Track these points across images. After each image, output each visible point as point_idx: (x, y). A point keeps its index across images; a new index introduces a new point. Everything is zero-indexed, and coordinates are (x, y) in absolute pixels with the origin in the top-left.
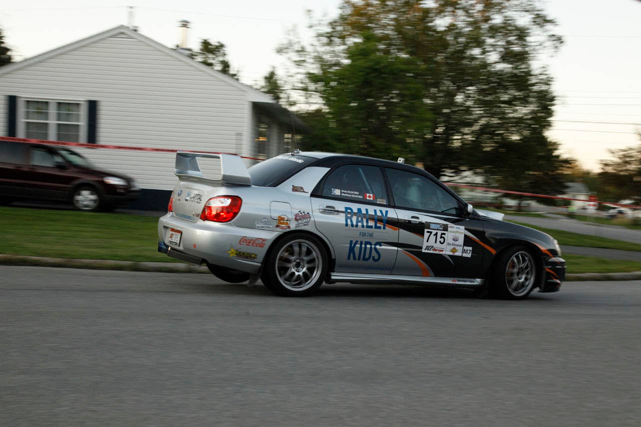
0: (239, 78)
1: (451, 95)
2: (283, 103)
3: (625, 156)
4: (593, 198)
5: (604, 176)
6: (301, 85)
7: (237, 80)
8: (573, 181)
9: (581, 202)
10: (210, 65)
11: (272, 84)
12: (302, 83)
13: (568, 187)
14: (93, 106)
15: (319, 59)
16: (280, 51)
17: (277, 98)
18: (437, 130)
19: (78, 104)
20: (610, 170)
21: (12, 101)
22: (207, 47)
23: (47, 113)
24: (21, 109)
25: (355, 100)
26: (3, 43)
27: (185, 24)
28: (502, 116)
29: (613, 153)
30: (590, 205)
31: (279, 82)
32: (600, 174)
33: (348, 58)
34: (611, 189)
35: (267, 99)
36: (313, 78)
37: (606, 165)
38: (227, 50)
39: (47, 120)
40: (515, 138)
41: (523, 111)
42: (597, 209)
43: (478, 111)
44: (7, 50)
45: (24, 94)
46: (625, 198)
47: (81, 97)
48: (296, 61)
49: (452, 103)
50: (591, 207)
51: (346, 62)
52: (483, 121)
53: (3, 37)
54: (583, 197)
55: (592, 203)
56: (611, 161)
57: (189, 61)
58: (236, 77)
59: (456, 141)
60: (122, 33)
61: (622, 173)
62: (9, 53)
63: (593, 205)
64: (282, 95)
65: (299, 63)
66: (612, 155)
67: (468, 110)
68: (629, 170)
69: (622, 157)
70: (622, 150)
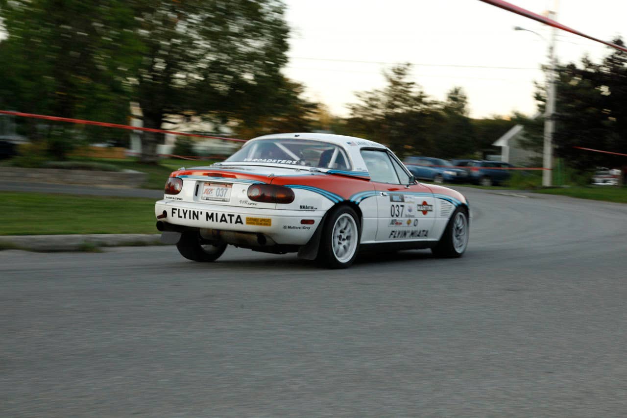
3: (371, 99)
5: (353, 122)
20: (358, 115)
28: (233, 50)
29: (359, 96)
32: (348, 120)
37: (354, 109)
40: (248, 77)
41: (256, 44)
43: (203, 44)
49: (173, 35)
52: (211, 57)
56: (358, 105)
59: (180, 81)
61: (369, 118)
66: (358, 98)
69: (368, 100)
70: (368, 93)
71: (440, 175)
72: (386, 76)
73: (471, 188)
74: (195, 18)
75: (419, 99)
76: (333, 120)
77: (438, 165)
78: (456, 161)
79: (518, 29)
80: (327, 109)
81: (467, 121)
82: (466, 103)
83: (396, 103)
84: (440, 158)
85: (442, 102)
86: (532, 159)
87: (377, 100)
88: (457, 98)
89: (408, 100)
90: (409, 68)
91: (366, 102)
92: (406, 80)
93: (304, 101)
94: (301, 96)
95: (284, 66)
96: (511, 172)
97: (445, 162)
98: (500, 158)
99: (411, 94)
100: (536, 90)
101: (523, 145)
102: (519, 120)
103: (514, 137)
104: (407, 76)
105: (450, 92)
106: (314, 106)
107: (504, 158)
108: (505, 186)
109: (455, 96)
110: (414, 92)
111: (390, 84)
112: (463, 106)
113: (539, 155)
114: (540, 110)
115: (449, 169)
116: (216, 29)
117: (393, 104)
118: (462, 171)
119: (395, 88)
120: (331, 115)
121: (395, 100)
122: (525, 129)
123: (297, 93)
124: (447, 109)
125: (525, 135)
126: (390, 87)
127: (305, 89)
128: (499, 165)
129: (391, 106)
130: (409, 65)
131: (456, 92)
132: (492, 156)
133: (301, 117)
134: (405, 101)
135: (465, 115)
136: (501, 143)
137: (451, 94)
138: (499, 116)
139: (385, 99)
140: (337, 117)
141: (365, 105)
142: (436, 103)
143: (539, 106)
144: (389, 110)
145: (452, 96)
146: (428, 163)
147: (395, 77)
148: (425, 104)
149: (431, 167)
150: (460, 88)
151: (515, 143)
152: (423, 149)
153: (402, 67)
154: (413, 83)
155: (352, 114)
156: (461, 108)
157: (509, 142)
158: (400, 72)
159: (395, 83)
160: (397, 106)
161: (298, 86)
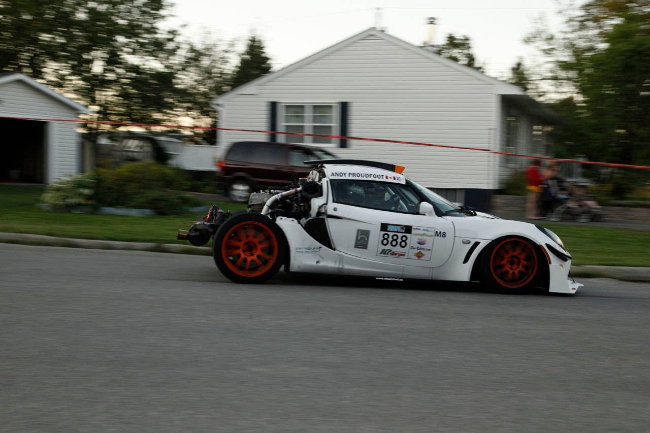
0: (484, 70)
2: (530, 93)
6: (550, 75)
7: (483, 72)
10: (455, 59)
11: (520, 76)
12: (551, 72)
14: (344, 107)
15: (571, 46)
16: (528, 41)
17: (526, 89)
19: (331, 106)
21: (273, 106)
22: (453, 42)
23: (303, 117)
24: (281, 113)
26: (263, 53)
27: (432, 21)
31: (525, 73)
33: (606, 41)
35: (515, 91)
36: (565, 66)
38: (472, 43)
39: (303, 123)
44: (267, 59)
45: (285, 99)
47: (333, 100)
48: (544, 50)
51: (603, 46)
53: (263, 47)
57: (436, 57)
58: (481, 70)
60: (372, 35)
62: (269, 62)
64: (529, 86)
65: (548, 52)
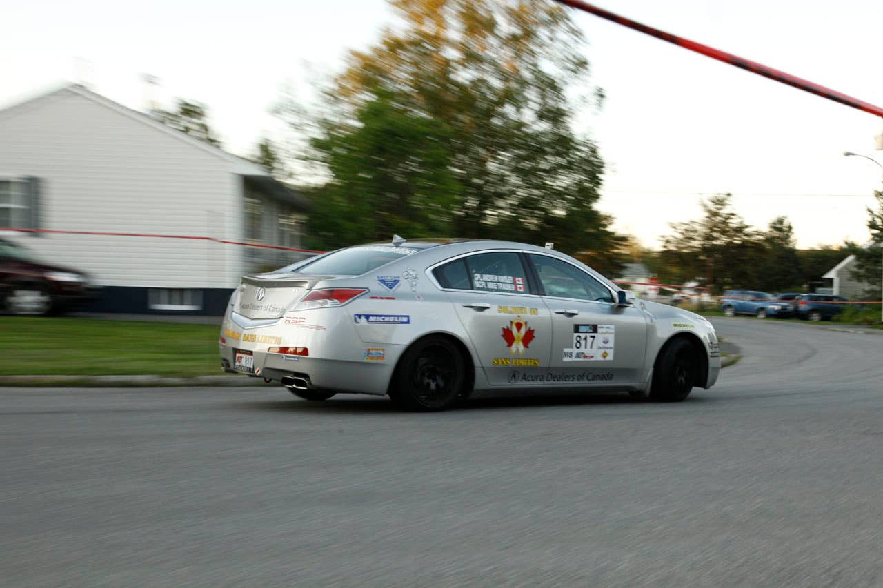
1: (483, 162)
2: (279, 177)
3: (686, 230)
4: (653, 281)
5: (667, 255)
7: (218, 147)
8: (632, 262)
9: (641, 286)
10: (187, 130)
11: (267, 155)
12: (305, 152)
13: (625, 268)
16: (277, 111)
17: (271, 169)
18: (466, 203)
20: (672, 247)
22: (189, 111)
25: (367, 170)
27: (150, 80)
28: (544, 187)
29: (674, 228)
30: (651, 289)
31: (270, 148)
32: (663, 252)
33: (361, 120)
34: (675, 270)
35: (256, 171)
36: (317, 144)
37: (668, 241)
38: (206, 112)
40: (560, 212)
41: (564, 181)
42: (658, 294)
43: (514, 179)
46: (689, 280)
49: (484, 173)
50: (653, 292)
51: (359, 125)
52: (522, 193)
54: (643, 280)
55: (653, 287)
56: (673, 236)
57: (160, 126)
58: (216, 144)
59: (491, 217)
61: (685, 251)
63: (655, 289)
64: (276, 166)
65: (297, 127)
66: (673, 229)
67: (502, 180)
68: (695, 247)
69: (683, 231)
70: (683, 224)
71: (762, 309)
72: (705, 206)
73: (799, 324)
74: (505, 156)
75: (739, 230)
76: (644, 253)
77: (762, 299)
78: (781, 295)
79: (848, 154)
80: (639, 242)
81: (793, 251)
82: (792, 233)
83: (715, 234)
84: (764, 291)
85: (765, 233)
86: (868, 292)
87: (695, 231)
88: (781, 229)
89: (728, 231)
90: (730, 198)
91: (682, 234)
92: (725, 211)
93: (613, 233)
94: (610, 229)
95: (595, 201)
96: (842, 306)
97: (769, 296)
98: (832, 291)
99: (731, 225)
100: (870, 218)
101: (857, 277)
102: (851, 249)
103: (846, 267)
104: (727, 207)
105: (771, 222)
106: (624, 239)
107: (835, 291)
108: (838, 320)
109: (778, 226)
110: (734, 223)
111: (707, 214)
112: (788, 236)
113: (875, 287)
114: (873, 239)
115: (773, 303)
116: (527, 165)
117: (711, 236)
118: (789, 306)
119: (713, 218)
120: (643, 248)
121: (712, 230)
122: (858, 259)
123: (605, 226)
124: (770, 240)
125: (860, 267)
126: (707, 217)
127: (614, 221)
128: (831, 298)
129: (708, 237)
130: (729, 195)
131: (781, 221)
132: (820, 289)
133: (611, 251)
134: (723, 232)
135: (791, 246)
136: (831, 275)
137: (773, 223)
138: (827, 247)
139: (703, 230)
140: (648, 250)
141: (680, 236)
142: (758, 233)
143: (873, 234)
144: (707, 242)
145: (774, 225)
146: (750, 297)
147: (712, 207)
148: (746, 235)
149: (753, 301)
150: (786, 218)
151: (848, 275)
152: (743, 282)
153: (722, 196)
154: (733, 214)
155: (665, 247)
156: (786, 238)
157: (839, 274)
158: (720, 202)
159: (715, 214)
160: (716, 239)
161: (607, 218)
